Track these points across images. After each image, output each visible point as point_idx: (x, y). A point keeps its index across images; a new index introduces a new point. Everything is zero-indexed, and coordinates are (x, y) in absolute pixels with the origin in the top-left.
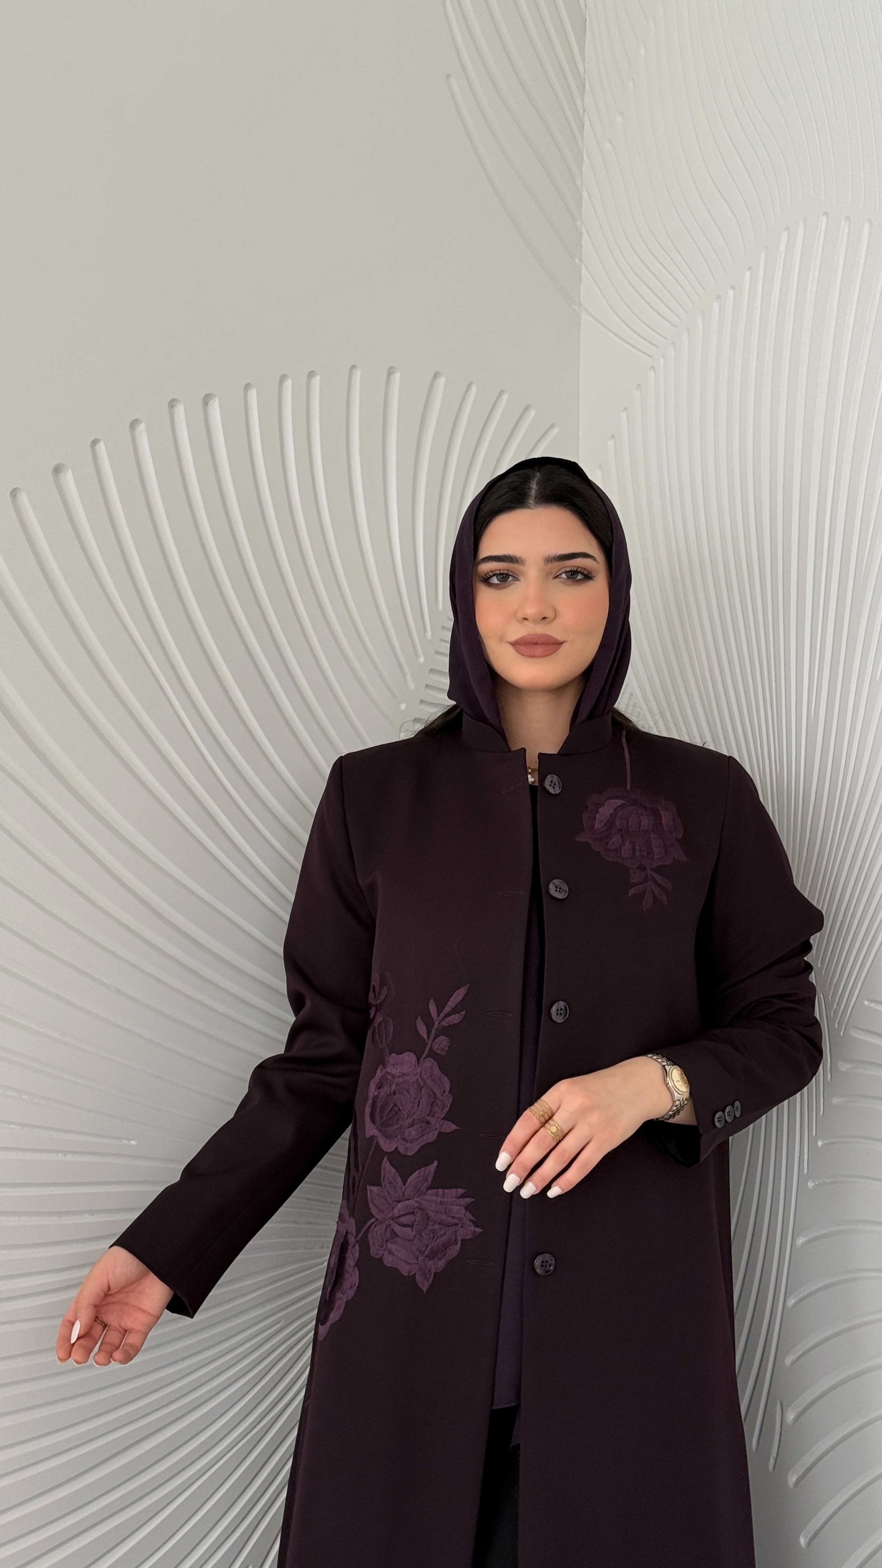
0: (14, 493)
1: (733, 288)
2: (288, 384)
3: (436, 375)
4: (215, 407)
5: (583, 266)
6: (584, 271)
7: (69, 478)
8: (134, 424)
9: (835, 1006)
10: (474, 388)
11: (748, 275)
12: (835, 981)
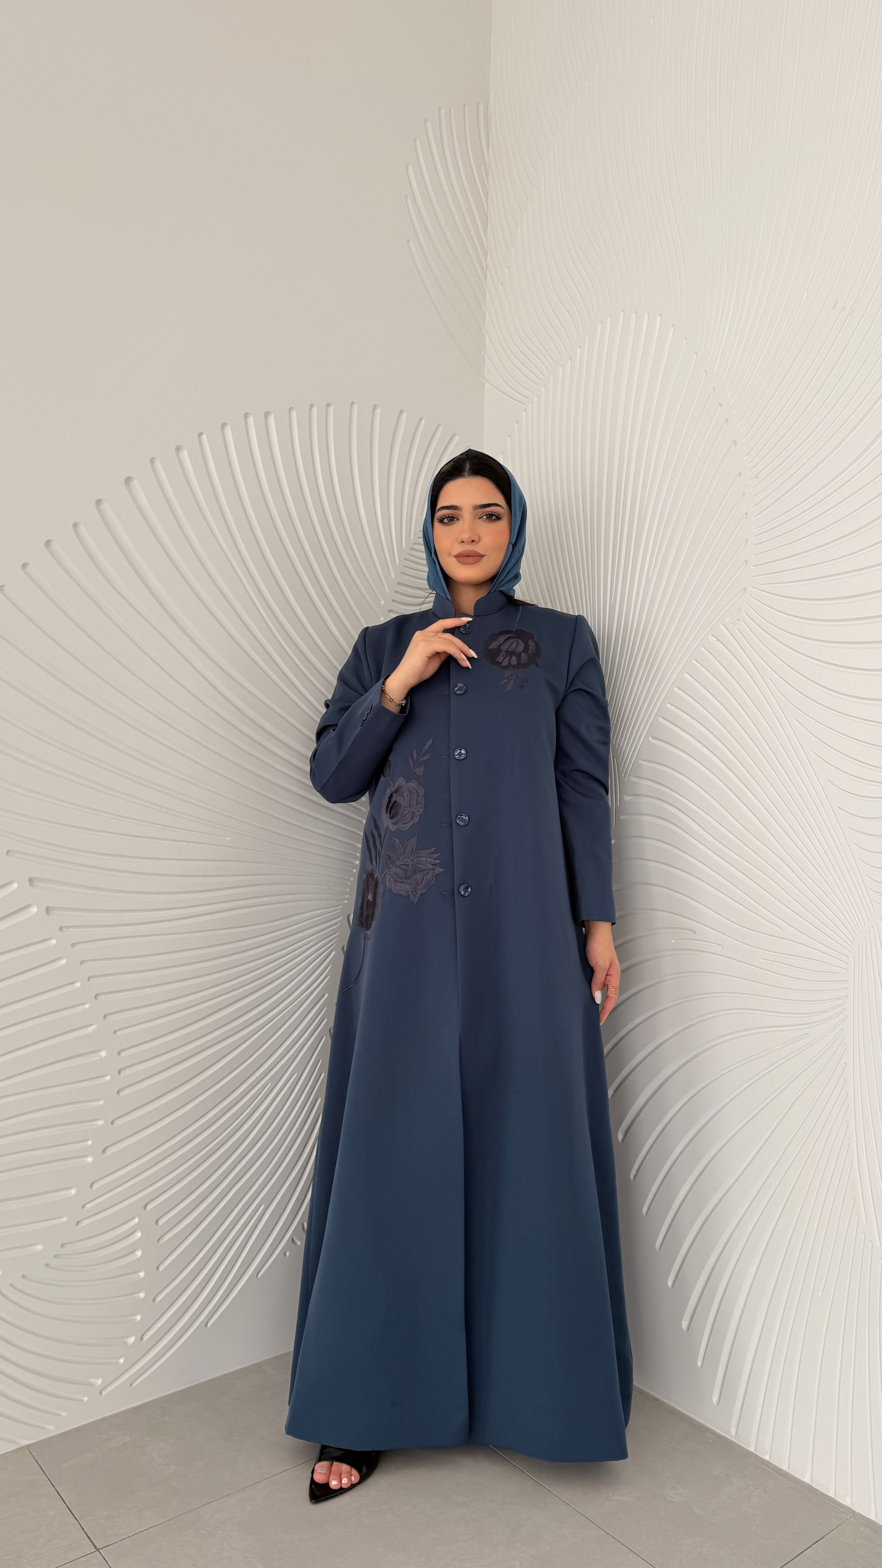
0: (152, 461)
1: (570, 359)
2: (315, 409)
3: (401, 412)
4: (272, 419)
5: (486, 356)
6: (487, 359)
7: (185, 454)
8: (224, 425)
9: (623, 765)
10: (423, 421)
11: (579, 350)
12: (623, 751)
